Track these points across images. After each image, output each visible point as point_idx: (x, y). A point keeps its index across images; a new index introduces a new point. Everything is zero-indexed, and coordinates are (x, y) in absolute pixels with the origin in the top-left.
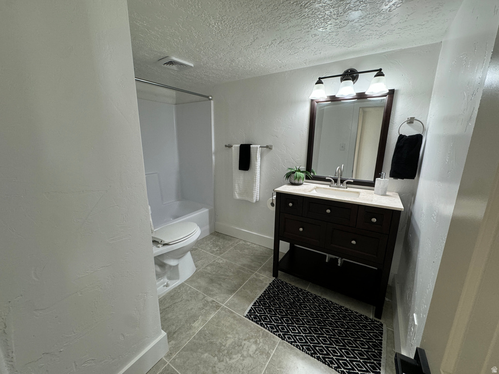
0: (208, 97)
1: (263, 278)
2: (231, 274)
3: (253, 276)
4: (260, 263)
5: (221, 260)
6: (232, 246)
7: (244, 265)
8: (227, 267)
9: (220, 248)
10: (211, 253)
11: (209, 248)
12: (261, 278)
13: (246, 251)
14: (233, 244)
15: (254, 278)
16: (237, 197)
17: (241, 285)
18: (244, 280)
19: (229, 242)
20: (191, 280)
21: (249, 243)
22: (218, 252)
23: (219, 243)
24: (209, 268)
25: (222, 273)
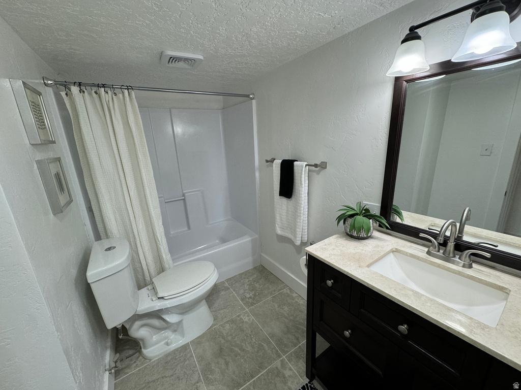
0: (248, 96)
1: (290, 373)
2: (249, 349)
3: (277, 363)
4: (297, 339)
5: (248, 316)
6: (271, 294)
7: (272, 335)
8: (250, 332)
9: (255, 295)
10: (242, 300)
11: (242, 291)
12: (287, 373)
13: (286, 308)
14: (275, 291)
15: (277, 368)
16: (279, 232)
17: (253, 377)
18: (261, 367)
19: (270, 287)
20: (197, 342)
21: (295, 295)
22: (250, 300)
23: (257, 286)
24: (227, 326)
25: (238, 342)
